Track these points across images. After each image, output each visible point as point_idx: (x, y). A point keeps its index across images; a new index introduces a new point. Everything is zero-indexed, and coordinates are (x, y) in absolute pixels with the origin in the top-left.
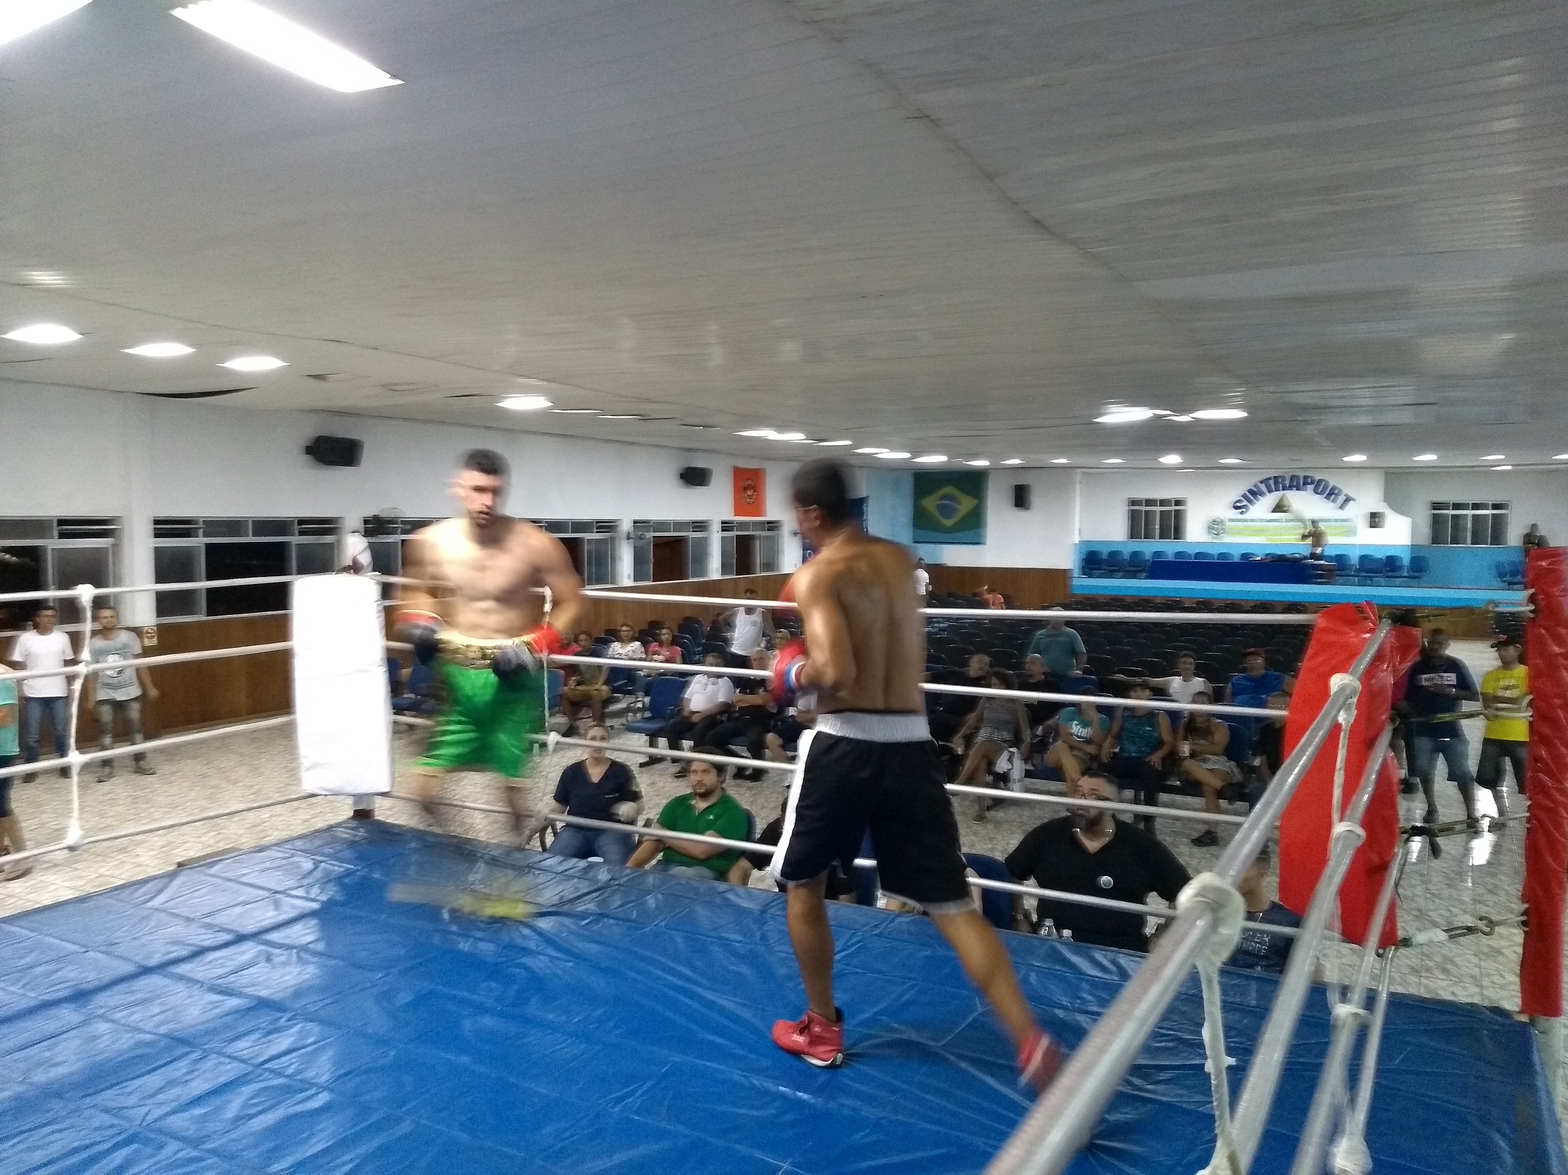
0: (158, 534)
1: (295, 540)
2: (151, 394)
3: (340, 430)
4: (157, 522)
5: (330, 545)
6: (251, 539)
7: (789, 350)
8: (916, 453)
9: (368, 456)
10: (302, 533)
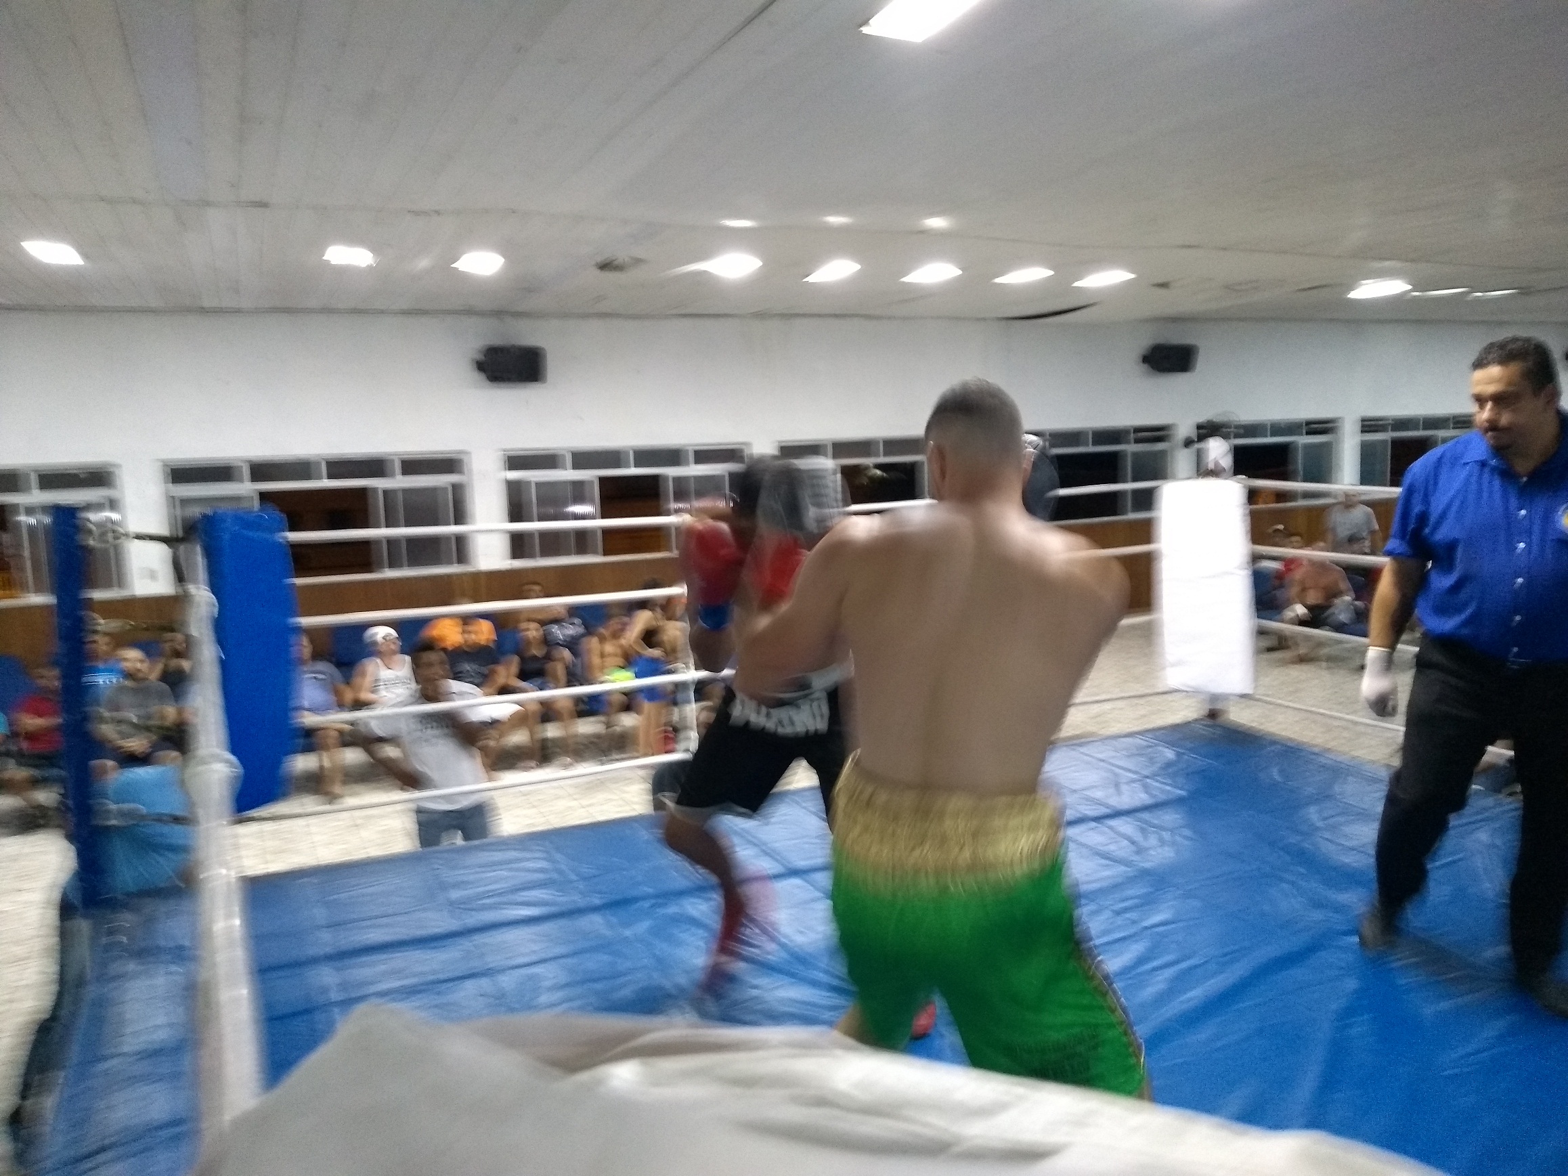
1: (1130, 448)
2: (1013, 318)
3: (1176, 338)
5: (1163, 453)
6: (1089, 449)
9: (1201, 363)
10: (1137, 441)
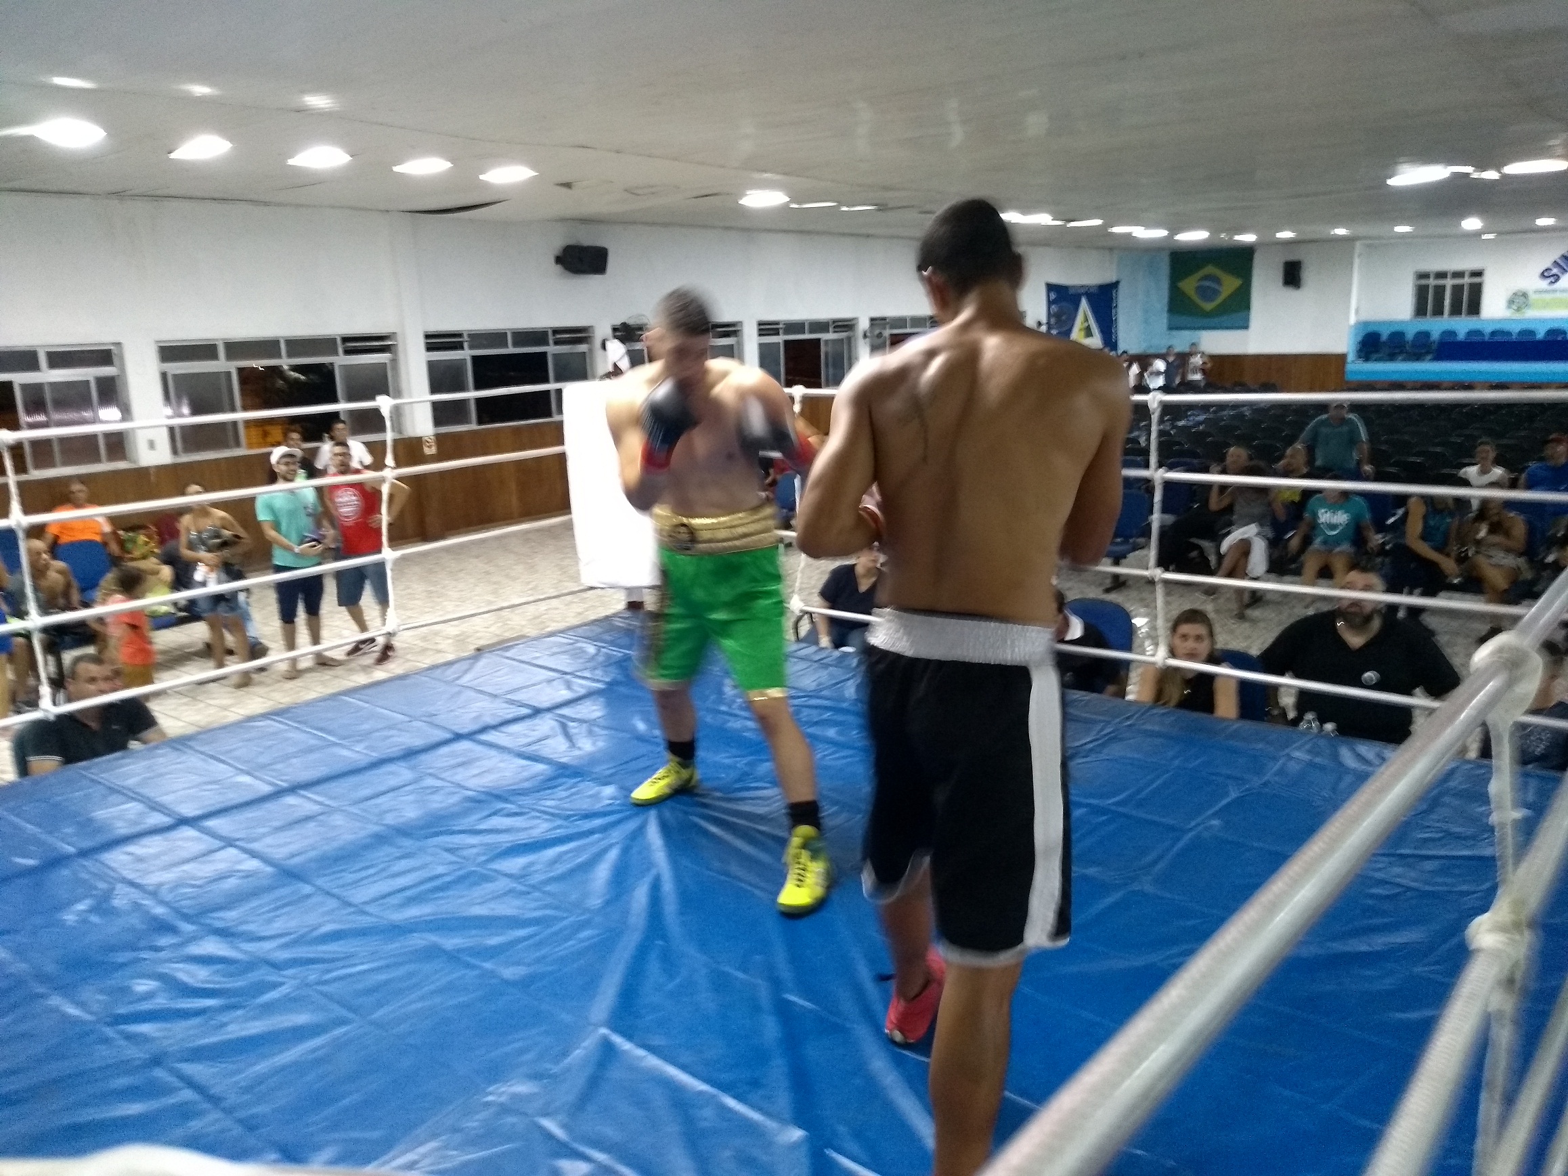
0: (430, 348)
1: (551, 349)
2: (417, 212)
3: (588, 238)
4: (427, 336)
5: (583, 355)
6: (511, 350)
7: (1036, 123)
8: (1174, 230)
9: (612, 265)
10: (557, 343)
